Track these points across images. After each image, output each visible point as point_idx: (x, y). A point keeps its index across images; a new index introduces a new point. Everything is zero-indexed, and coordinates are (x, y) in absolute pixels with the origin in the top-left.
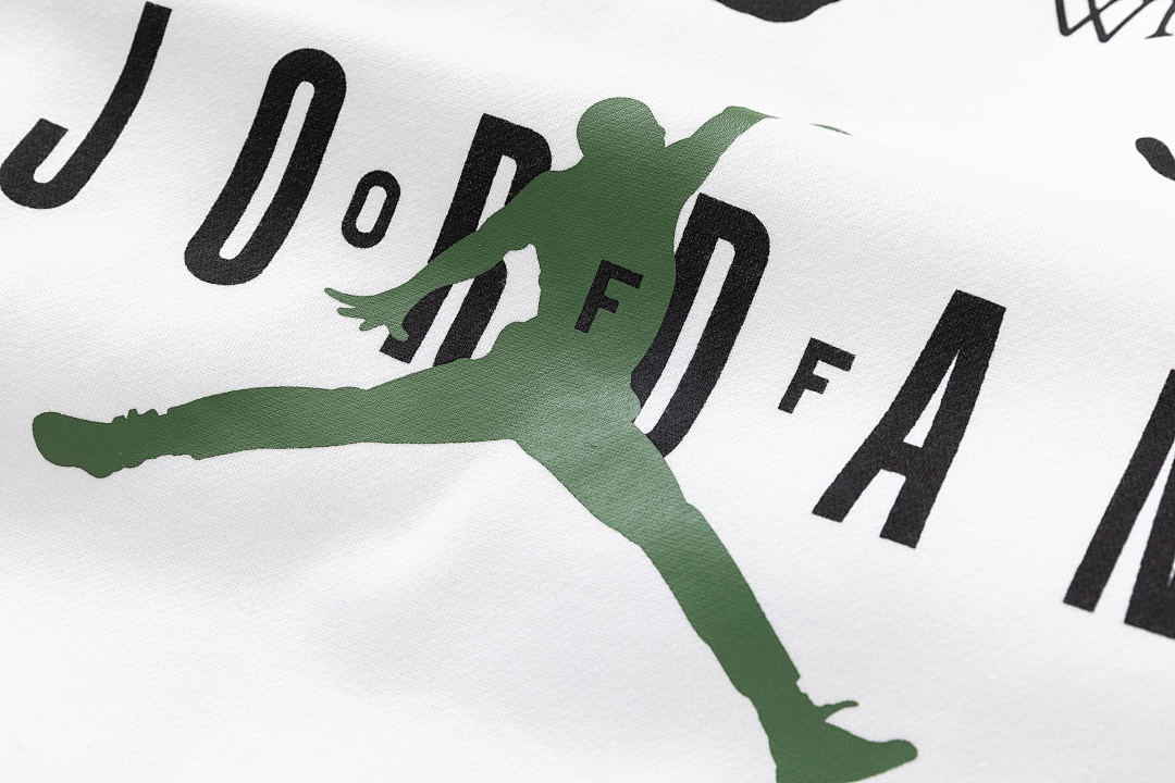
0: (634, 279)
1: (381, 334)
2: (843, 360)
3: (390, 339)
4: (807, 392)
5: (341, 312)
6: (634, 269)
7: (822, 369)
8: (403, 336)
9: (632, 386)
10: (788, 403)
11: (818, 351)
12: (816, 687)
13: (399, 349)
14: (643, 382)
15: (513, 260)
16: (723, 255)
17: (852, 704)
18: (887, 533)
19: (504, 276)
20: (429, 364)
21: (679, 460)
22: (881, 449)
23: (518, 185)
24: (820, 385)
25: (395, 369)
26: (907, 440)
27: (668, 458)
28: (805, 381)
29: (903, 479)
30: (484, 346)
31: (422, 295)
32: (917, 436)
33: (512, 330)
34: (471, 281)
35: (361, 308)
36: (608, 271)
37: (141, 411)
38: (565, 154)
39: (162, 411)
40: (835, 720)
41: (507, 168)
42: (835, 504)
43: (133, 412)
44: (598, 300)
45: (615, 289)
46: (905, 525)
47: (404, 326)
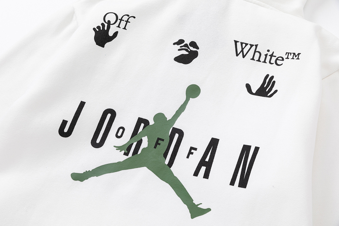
0: (163, 140)
1: (123, 152)
2: (196, 149)
3: (125, 152)
4: (190, 155)
5: (117, 149)
6: (163, 139)
7: (192, 151)
8: (127, 152)
9: (164, 156)
10: (188, 157)
11: (192, 148)
12: (196, 202)
13: (126, 154)
14: (165, 155)
15: (143, 138)
16: (177, 136)
17: (201, 204)
18: (204, 177)
19: (142, 141)
20: (131, 156)
21: (172, 169)
22: (202, 163)
23: (144, 127)
24: (192, 153)
25: (126, 157)
26: (206, 160)
27: (171, 169)
28: (190, 153)
29: (205, 167)
30: (139, 152)
31: (129, 145)
32: (207, 160)
33: (144, 149)
34: (137, 142)
35: (119, 148)
36: (159, 139)
37: (88, 171)
38: (152, 122)
39: (91, 170)
40: (199, 206)
41: (142, 125)
42: (196, 174)
43: (86, 171)
44: (157, 144)
45: (160, 142)
46: (206, 176)
47: (127, 150)
